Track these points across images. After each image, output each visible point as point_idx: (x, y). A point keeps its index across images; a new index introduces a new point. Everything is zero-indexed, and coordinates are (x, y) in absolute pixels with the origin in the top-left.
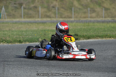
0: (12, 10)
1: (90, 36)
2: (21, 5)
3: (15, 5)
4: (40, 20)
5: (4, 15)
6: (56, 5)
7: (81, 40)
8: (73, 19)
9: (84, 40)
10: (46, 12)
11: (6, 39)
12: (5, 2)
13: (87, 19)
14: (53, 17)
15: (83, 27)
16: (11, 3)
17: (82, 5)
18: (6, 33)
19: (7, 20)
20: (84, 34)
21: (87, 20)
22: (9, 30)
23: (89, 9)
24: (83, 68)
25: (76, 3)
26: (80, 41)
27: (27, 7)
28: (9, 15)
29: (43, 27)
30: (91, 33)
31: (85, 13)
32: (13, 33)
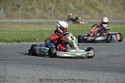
0: (11, 11)
2: (19, 6)
3: (13, 7)
4: (36, 21)
5: (2, 16)
6: (52, 7)
10: (42, 13)
11: (5, 39)
12: (4, 4)
14: (49, 19)
15: (78, 28)
16: (9, 4)
17: (77, 7)
18: (5, 33)
19: (5, 21)
22: (8, 30)
25: (71, 5)
27: (25, 8)
28: (8, 16)
29: (40, 27)
31: (79, 14)
32: (11, 33)
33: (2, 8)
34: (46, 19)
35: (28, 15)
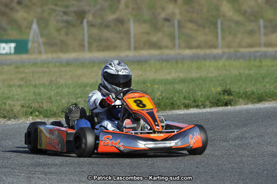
0: (59, 30)
1: (264, 95)
2: (81, 15)
3: (65, 18)
4: (131, 54)
5: (36, 45)
6: (174, 14)
7: (240, 105)
8: (218, 51)
9: (247, 104)
10: (148, 33)
11: (42, 108)
12: (39, 10)
13: (257, 49)
14: (167, 47)
15: (247, 72)
16: (54, 11)
17: (244, 13)
18: (42, 90)
19: (44, 57)
20: (248, 90)
21: (257, 52)
22: (50, 84)
23: (261, 22)
24: (243, 180)
25: (226, 9)
26: (238, 108)
27: (99, 21)
28: (51, 45)
29: (140, 73)
30: (268, 86)
31: (251, 33)
32: (59, 90)
33: (35, 21)
34: (160, 47)
35: (107, 40)
